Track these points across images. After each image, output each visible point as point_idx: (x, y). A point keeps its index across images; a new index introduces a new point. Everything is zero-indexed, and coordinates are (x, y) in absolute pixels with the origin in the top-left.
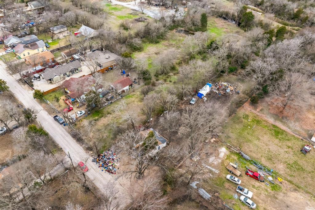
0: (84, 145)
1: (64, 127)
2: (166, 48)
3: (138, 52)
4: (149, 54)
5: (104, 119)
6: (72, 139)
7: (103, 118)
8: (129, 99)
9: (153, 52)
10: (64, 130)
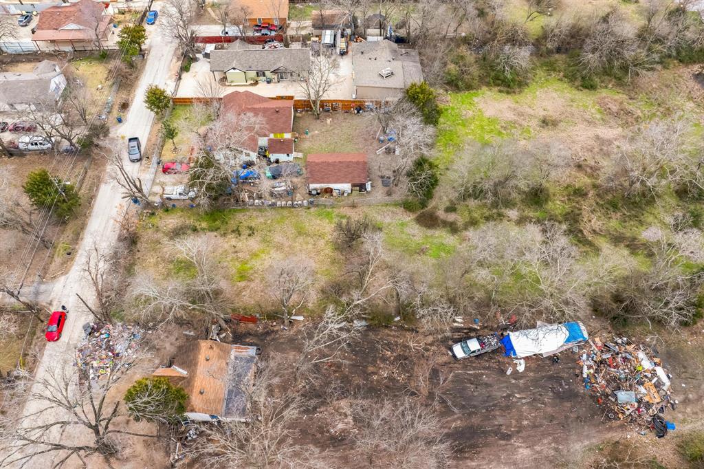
1: (131, 204)
2: (598, 116)
3: (500, 91)
4: (520, 114)
5: (212, 240)
8: (318, 222)
9: (542, 113)
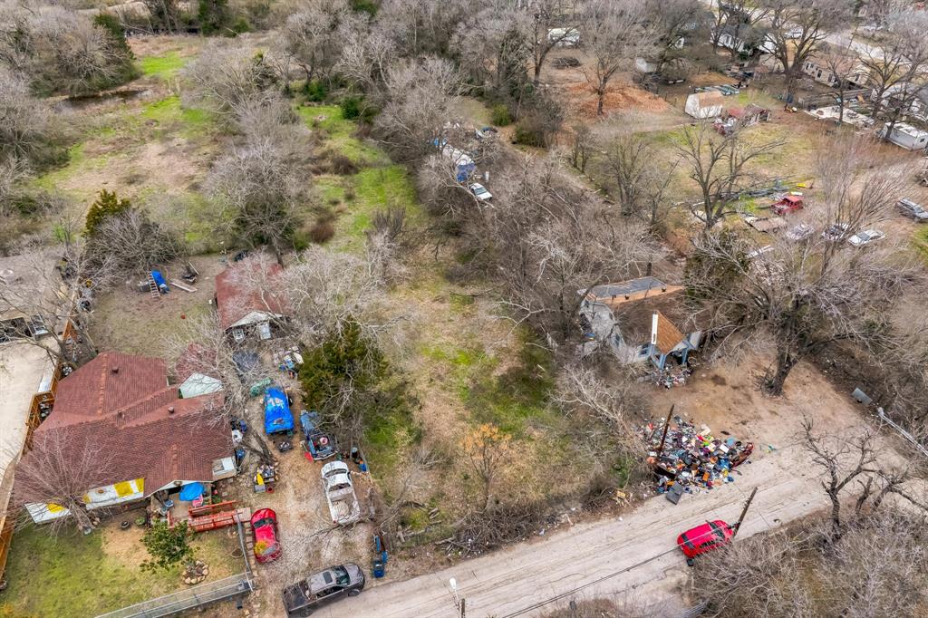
0: (565, 517)
1: (387, 579)
5: (427, 412)
6: (499, 556)
7: (416, 413)
10: (417, 581)
